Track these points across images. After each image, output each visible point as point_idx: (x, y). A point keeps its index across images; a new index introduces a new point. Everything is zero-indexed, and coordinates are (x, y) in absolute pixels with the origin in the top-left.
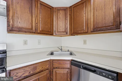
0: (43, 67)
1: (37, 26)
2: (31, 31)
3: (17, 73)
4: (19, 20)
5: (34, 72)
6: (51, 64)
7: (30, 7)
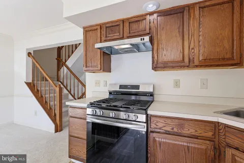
0: (196, 131)
1: (193, 54)
2: (182, 64)
3: (157, 122)
4: (165, 52)
5: (180, 131)
6: (221, 134)
7: (180, 26)
